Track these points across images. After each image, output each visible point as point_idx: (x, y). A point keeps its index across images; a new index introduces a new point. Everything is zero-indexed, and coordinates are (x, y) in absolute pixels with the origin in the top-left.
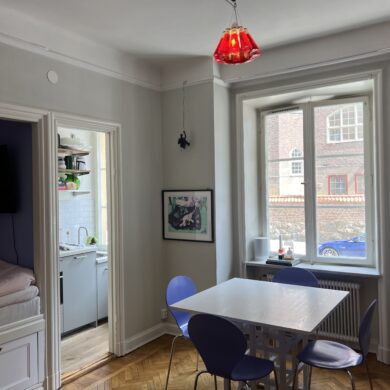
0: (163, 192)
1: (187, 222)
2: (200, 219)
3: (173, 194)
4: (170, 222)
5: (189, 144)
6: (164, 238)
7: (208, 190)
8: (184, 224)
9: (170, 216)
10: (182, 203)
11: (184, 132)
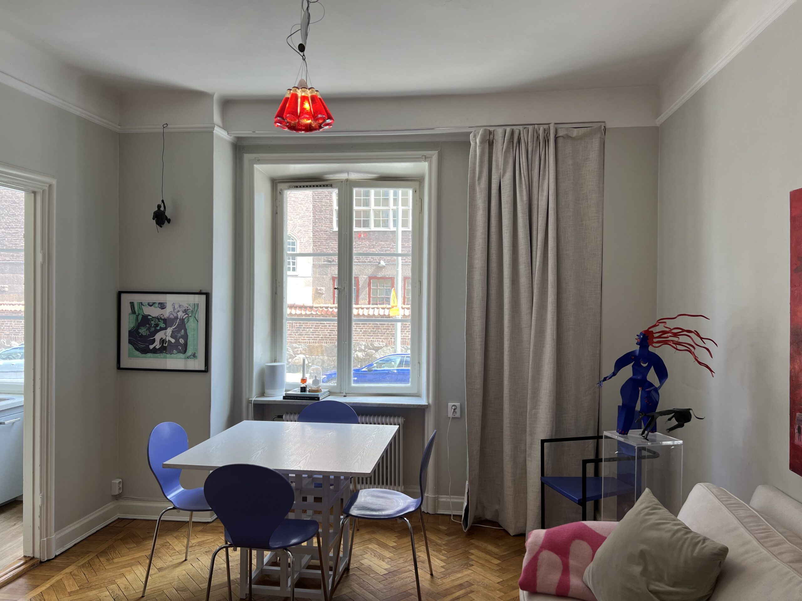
0: (120, 293)
2: (186, 337)
3: (137, 298)
5: (169, 221)
6: (119, 368)
7: (200, 293)
8: (157, 344)
9: (131, 333)
11: (163, 201)
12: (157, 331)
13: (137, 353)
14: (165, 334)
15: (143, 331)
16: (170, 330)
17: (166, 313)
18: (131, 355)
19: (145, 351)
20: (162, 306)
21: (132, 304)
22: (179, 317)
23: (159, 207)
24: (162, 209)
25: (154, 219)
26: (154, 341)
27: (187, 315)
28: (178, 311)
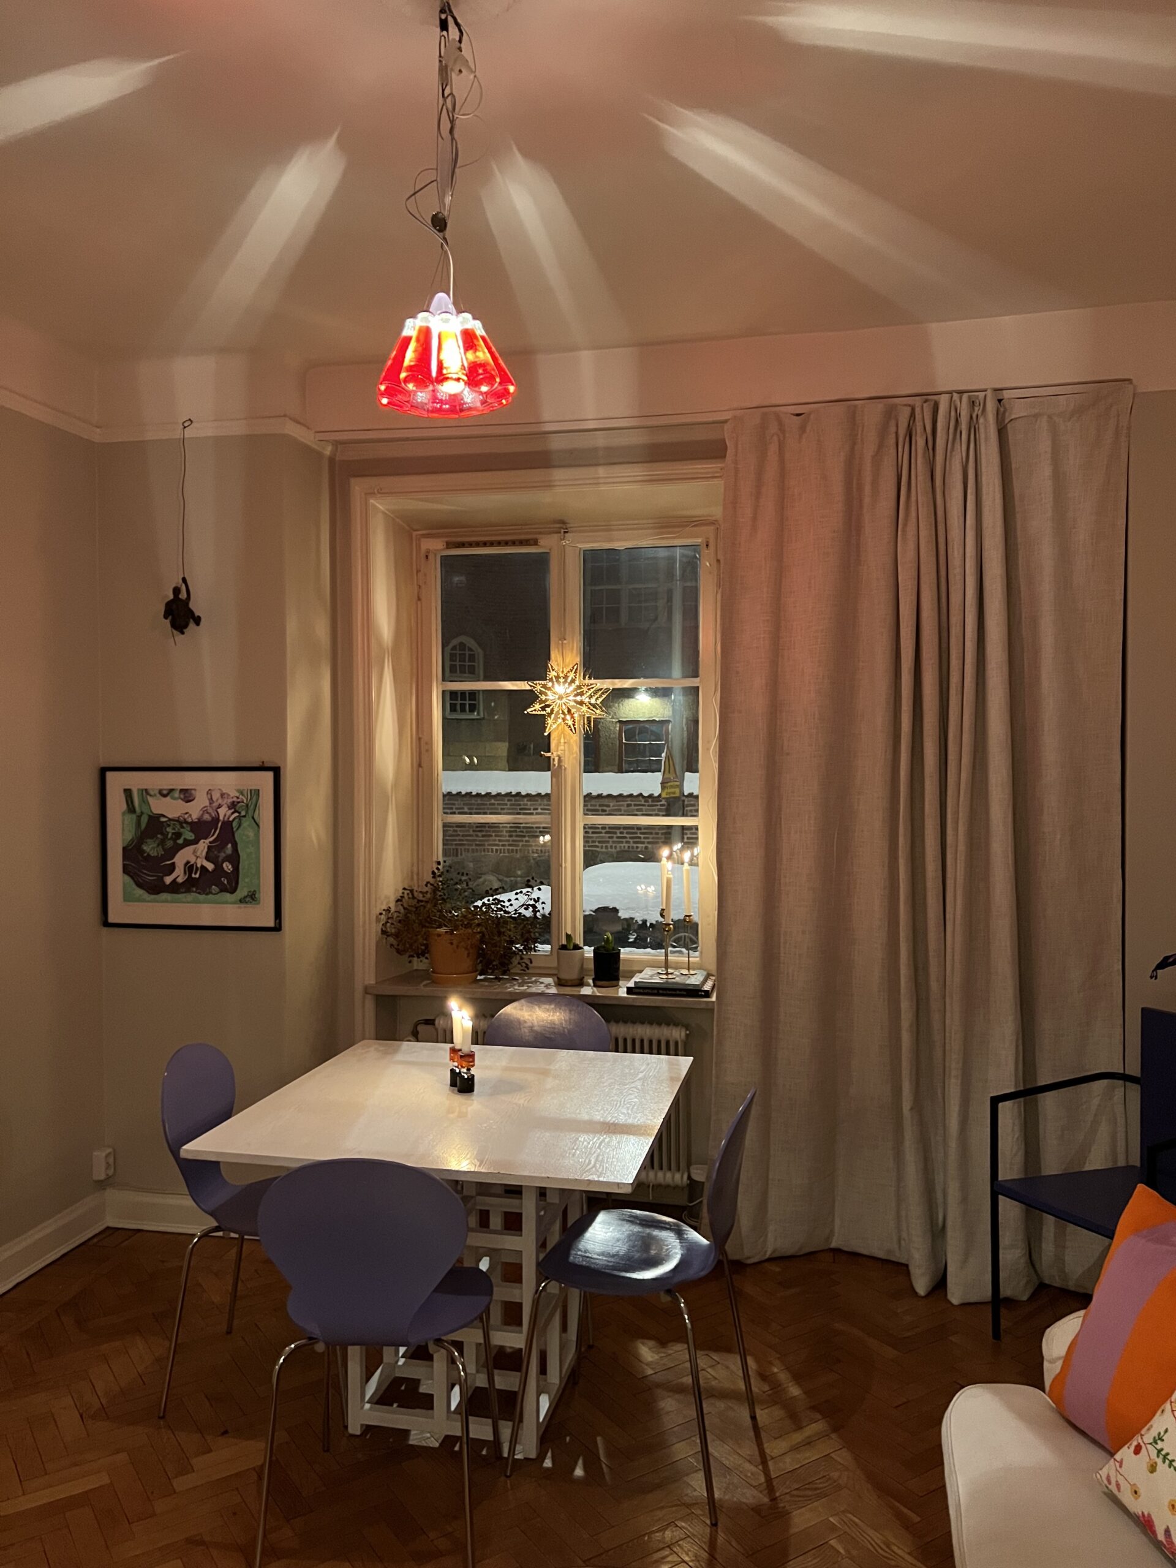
0: (103, 771)
2: (235, 859)
3: (137, 781)
5: (198, 621)
6: (105, 923)
7: (262, 768)
9: (126, 851)
11: (184, 580)
12: (177, 848)
13: (139, 892)
14: (195, 854)
15: (151, 848)
16: (203, 846)
17: (195, 811)
18: (128, 898)
19: (156, 888)
20: (187, 795)
21: (128, 793)
22: (221, 818)
23: (176, 591)
24: (183, 595)
25: (166, 617)
26: (173, 867)
27: (236, 814)
28: (220, 806)
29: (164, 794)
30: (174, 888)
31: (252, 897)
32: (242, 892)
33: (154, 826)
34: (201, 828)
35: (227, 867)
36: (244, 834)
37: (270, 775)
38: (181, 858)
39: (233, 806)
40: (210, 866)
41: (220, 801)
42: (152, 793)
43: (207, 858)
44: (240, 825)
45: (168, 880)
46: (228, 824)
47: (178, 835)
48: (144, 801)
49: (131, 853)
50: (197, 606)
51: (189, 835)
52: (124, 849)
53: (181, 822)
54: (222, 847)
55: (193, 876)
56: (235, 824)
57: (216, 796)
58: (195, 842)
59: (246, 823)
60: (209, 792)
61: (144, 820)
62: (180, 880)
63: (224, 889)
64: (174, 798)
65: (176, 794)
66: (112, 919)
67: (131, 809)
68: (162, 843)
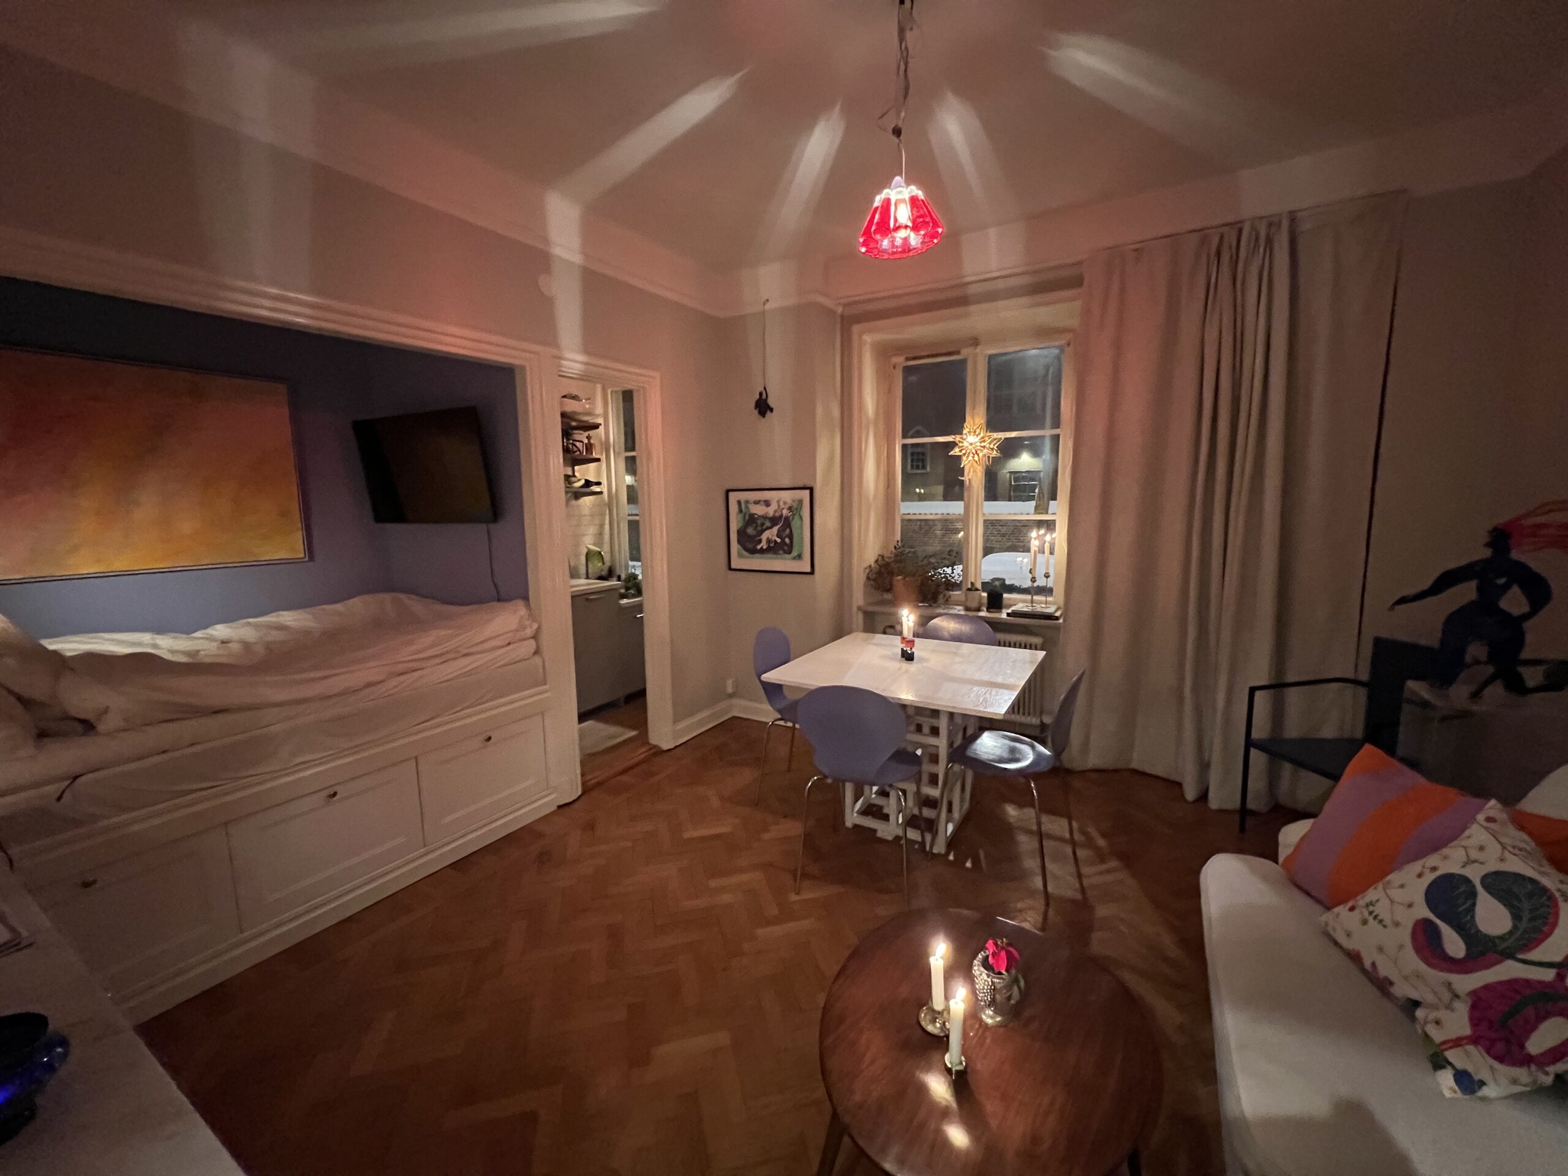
0: (727, 492)
1: (769, 541)
2: (791, 536)
3: (743, 496)
4: (739, 542)
5: (771, 410)
6: (730, 568)
7: (804, 488)
8: (764, 545)
9: (739, 532)
10: (758, 510)
11: (765, 389)
12: (763, 531)
13: (745, 553)
14: (771, 534)
15: (750, 531)
16: (775, 529)
17: (771, 511)
18: (740, 555)
19: (753, 551)
20: (767, 503)
21: (739, 502)
22: (784, 515)
23: (761, 394)
24: (764, 396)
25: (756, 408)
26: (760, 541)
27: (791, 513)
28: (783, 509)
29: (757, 502)
30: (762, 551)
31: (799, 557)
32: (795, 553)
33: (751, 520)
34: (774, 521)
35: (787, 540)
36: (795, 524)
37: (807, 492)
38: (765, 536)
39: (790, 509)
40: (779, 540)
41: (783, 506)
42: (750, 502)
43: (778, 537)
44: (793, 519)
45: (759, 547)
46: (787, 518)
47: (763, 524)
48: (747, 508)
49: (741, 533)
50: (771, 402)
51: (768, 524)
52: (738, 531)
53: (765, 517)
54: (784, 530)
55: (771, 545)
56: (791, 518)
57: (781, 503)
58: (771, 528)
59: (797, 518)
60: (778, 502)
61: (747, 518)
62: (764, 547)
63: (785, 552)
64: (761, 505)
65: (762, 503)
66: (733, 566)
67: (741, 511)
68: (755, 528)
